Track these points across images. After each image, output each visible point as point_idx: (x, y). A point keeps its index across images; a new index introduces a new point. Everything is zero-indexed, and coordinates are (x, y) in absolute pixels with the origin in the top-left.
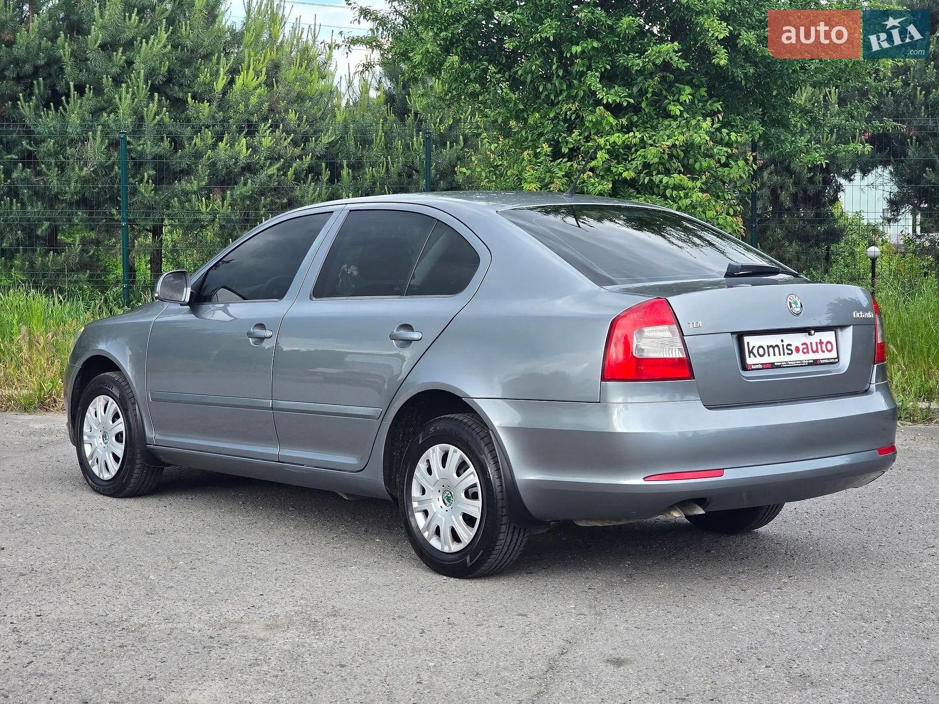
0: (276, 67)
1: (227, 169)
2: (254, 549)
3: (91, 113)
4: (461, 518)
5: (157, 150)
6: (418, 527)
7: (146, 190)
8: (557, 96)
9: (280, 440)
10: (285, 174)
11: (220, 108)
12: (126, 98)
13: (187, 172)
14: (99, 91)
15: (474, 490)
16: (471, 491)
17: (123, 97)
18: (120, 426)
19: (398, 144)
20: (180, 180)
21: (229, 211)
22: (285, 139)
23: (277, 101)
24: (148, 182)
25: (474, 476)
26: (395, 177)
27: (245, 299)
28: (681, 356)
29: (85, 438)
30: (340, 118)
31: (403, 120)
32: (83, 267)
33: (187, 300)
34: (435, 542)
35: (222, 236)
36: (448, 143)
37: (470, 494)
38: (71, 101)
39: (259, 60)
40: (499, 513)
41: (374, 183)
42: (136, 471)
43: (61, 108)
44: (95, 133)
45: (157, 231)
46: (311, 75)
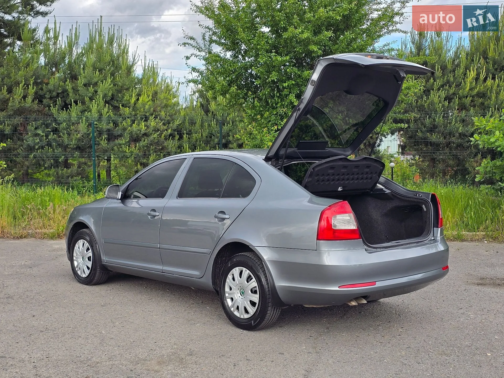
0: (156, 93)
1: (137, 134)
2: (151, 314)
3: (81, 112)
4: (249, 302)
5: (108, 127)
6: (228, 305)
7: (104, 143)
8: (276, 104)
9: (163, 263)
10: (160, 137)
11: (133, 110)
12: (95, 106)
13: (121, 136)
14: (83, 103)
15: (255, 289)
16: (253, 290)
17: (94, 106)
18: (90, 254)
19: (206, 124)
20: (117, 139)
21: (138, 152)
22: (160, 123)
23: (157, 107)
24: (104, 140)
25: (255, 283)
26: (205, 138)
27: (146, 197)
28: (355, 228)
29: (74, 258)
30: (182, 113)
31: (207, 115)
32: (78, 174)
33: (120, 198)
34: (236, 313)
35: (135, 162)
36: (226, 124)
37: (253, 291)
38: (72, 107)
39: (149, 91)
40: (268, 301)
41: (197, 140)
42: (97, 274)
43: (68, 110)
44: (82, 121)
45: (109, 160)
46: (170, 97)
